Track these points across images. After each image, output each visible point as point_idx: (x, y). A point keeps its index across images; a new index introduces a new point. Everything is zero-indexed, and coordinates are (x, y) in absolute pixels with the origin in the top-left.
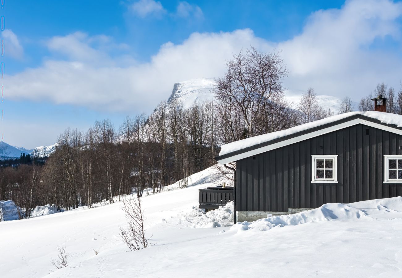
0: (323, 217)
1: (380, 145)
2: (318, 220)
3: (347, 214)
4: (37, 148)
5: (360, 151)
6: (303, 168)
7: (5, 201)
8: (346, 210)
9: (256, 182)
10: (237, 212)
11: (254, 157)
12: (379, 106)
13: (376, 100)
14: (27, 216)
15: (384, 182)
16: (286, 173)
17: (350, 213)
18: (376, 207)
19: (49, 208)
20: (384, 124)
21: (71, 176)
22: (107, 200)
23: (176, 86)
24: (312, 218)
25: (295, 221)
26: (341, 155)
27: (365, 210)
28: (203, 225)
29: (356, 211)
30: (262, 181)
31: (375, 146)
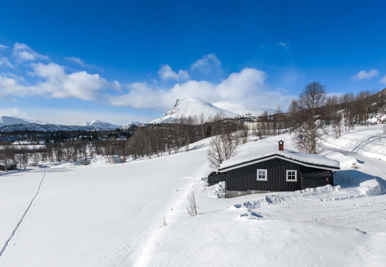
0: (267, 202)
1: (285, 166)
2: (264, 203)
3: (276, 200)
4: (122, 125)
5: (277, 168)
6: (253, 174)
7: (115, 155)
8: (275, 199)
9: (234, 179)
10: (227, 191)
11: (233, 170)
12: (281, 144)
13: (279, 142)
14: (124, 162)
15: (286, 181)
16: (246, 176)
17: (277, 200)
18: (287, 196)
19: (132, 157)
20: (287, 158)
21: (141, 144)
22: (156, 154)
23: (177, 100)
24: (262, 202)
25: (255, 203)
26: (269, 169)
27: (282, 198)
28: (213, 196)
29: (279, 199)
30: (236, 179)
31: (282, 166)
